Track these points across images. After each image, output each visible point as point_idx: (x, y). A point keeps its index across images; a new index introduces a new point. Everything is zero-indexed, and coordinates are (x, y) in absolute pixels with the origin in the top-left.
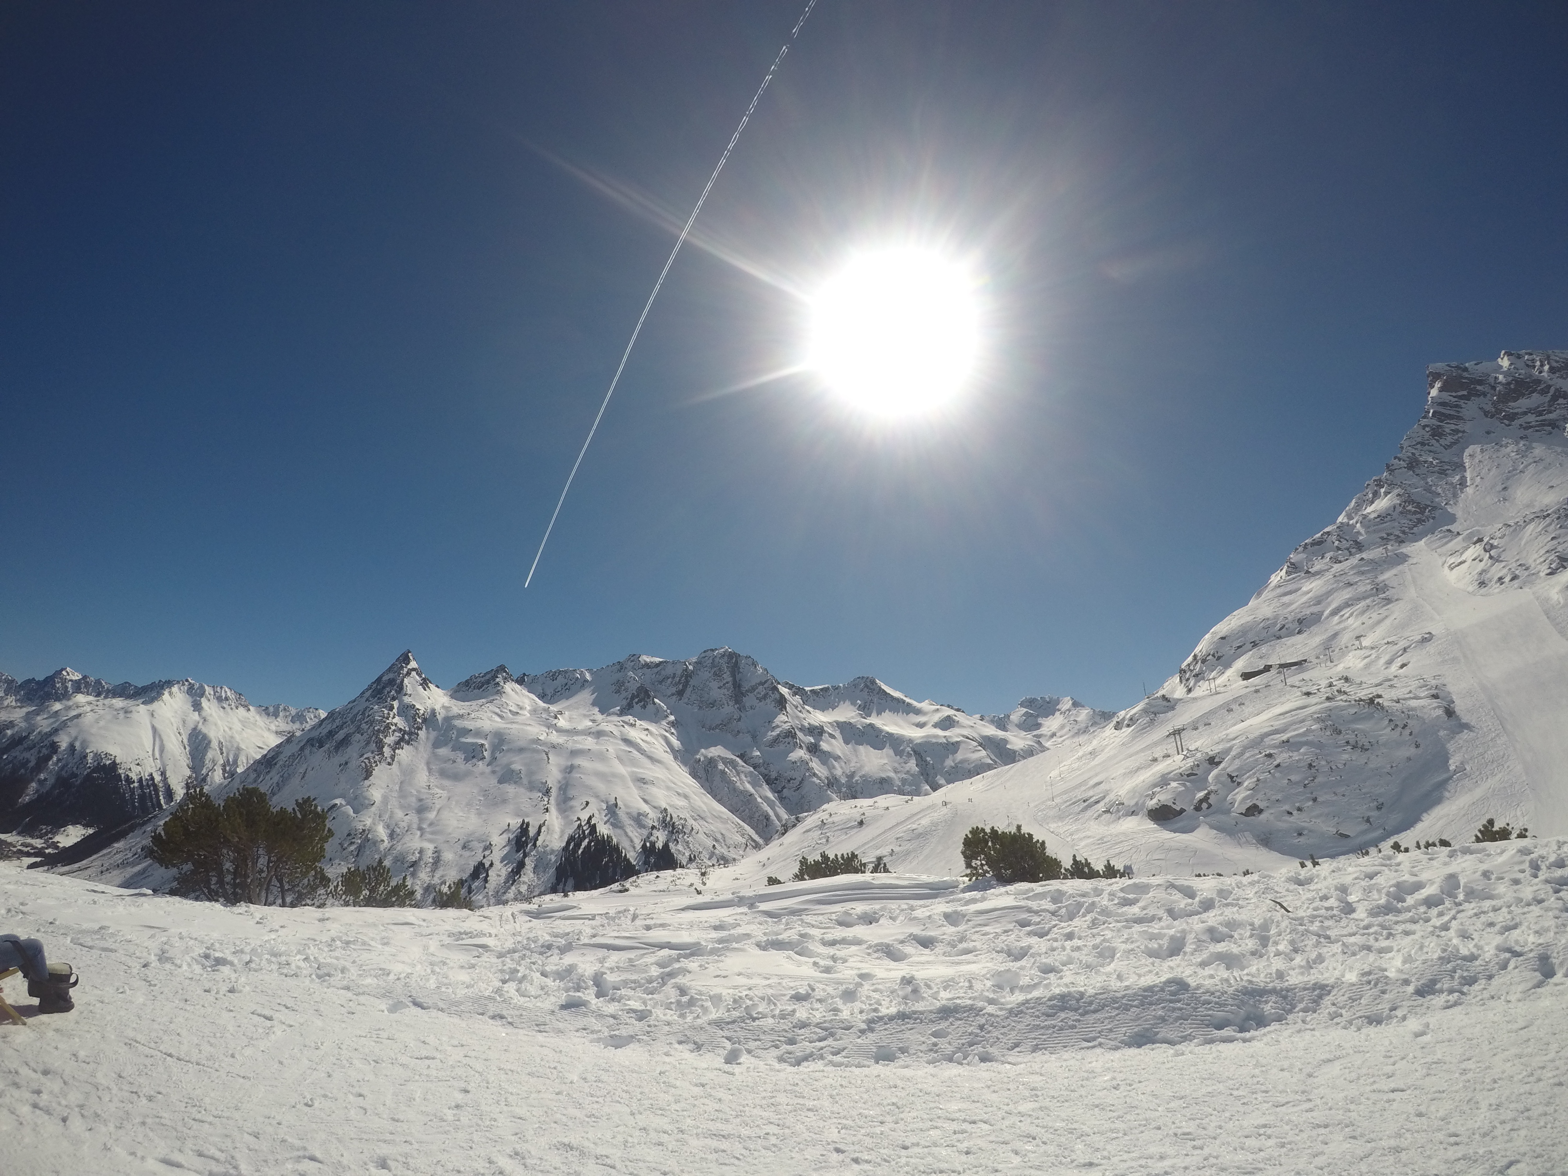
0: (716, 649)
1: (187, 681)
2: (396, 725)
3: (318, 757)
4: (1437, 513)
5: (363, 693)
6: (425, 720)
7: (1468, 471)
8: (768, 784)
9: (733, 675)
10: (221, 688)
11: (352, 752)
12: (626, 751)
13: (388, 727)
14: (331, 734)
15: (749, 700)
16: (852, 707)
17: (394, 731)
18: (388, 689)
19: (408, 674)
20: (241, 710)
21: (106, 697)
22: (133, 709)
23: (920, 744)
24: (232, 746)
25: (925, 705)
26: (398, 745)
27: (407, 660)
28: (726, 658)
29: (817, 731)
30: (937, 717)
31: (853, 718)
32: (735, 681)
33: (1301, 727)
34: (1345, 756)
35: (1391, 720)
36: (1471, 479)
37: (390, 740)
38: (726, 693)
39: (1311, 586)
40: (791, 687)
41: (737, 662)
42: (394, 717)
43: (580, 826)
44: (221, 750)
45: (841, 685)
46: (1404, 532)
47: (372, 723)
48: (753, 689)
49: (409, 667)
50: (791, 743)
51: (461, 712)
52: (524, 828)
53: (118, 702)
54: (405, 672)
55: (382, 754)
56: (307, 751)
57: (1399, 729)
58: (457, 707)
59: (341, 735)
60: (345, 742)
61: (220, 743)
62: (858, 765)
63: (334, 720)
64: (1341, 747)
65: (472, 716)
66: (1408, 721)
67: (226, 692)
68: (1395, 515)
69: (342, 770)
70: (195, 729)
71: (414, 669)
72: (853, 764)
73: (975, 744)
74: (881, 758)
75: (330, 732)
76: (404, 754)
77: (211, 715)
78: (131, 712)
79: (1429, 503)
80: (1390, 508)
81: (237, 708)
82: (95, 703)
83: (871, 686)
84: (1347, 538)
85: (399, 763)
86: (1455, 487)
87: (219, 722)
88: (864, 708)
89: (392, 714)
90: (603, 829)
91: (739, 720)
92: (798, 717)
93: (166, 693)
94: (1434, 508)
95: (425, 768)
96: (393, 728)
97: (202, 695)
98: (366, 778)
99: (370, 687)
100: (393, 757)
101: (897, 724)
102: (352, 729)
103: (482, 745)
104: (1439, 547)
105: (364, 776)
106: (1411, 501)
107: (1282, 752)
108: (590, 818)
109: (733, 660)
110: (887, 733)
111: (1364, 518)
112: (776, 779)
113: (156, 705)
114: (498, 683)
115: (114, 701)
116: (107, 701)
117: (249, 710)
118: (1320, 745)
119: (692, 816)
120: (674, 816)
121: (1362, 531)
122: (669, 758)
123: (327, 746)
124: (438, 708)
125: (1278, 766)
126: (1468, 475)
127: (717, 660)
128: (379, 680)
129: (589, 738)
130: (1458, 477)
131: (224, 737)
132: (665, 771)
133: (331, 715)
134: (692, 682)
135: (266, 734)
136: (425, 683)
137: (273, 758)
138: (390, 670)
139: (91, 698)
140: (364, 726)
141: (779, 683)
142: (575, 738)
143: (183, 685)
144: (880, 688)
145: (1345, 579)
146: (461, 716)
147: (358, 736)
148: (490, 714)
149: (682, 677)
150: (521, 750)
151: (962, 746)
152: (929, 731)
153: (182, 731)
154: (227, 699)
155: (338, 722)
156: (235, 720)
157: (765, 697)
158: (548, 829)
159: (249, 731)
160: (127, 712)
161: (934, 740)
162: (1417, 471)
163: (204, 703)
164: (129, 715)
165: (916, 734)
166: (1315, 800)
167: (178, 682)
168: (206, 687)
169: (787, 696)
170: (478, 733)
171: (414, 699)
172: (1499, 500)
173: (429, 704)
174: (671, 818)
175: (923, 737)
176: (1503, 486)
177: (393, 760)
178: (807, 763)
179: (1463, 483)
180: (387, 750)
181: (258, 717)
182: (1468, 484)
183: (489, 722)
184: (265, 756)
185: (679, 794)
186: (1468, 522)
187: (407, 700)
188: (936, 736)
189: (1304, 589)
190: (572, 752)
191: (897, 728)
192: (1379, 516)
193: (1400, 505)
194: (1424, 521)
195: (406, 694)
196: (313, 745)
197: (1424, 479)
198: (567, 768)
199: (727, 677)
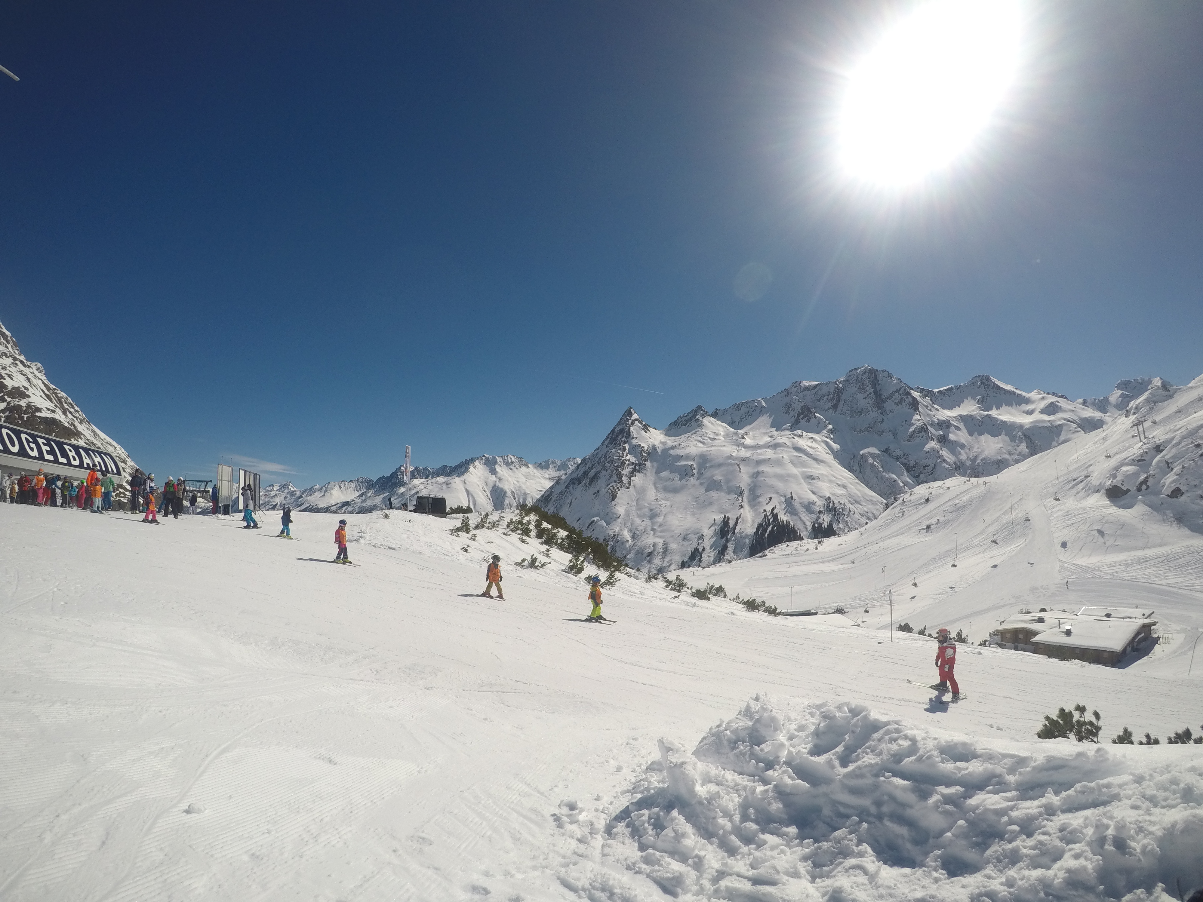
0: (859, 368)
1: (484, 456)
2: (629, 460)
3: (578, 491)
5: (604, 442)
6: (649, 454)
8: (908, 471)
9: (874, 387)
10: (507, 456)
11: (601, 484)
12: (796, 456)
13: (623, 462)
14: (585, 474)
15: (889, 405)
16: (972, 402)
17: (628, 465)
18: (620, 437)
19: (633, 423)
20: (524, 469)
21: (432, 478)
22: (452, 481)
23: (1029, 429)
24: (521, 493)
25: (1034, 395)
26: (632, 474)
27: (630, 414)
28: (867, 374)
29: (945, 425)
30: (1043, 405)
31: (973, 411)
32: (876, 393)
37: (626, 471)
38: (870, 402)
40: (922, 391)
41: (876, 376)
42: (627, 455)
43: (766, 516)
44: (514, 496)
45: (962, 384)
47: (612, 462)
48: (891, 396)
49: (632, 418)
50: (925, 437)
51: (674, 444)
52: (726, 521)
53: (441, 479)
54: (630, 423)
55: (622, 482)
56: (571, 488)
58: (671, 441)
59: (592, 473)
60: (595, 478)
61: (513, 492)
62: (980, 450)
63: (586, 464)
65: (682, 446)
67: (511, 458)
69: (596, 497)
70: (494, 486)
71: (636, 420)
72: (975, 450)
73: (1074, 425)
74: (998, 443)
75: (585, 472)
76: (637, 479)
77: (504, 475)
78: (450, 483)
81: (520, 467)
82: (426, 483)
83: (986, 383)
85: (634, 486)
87: (510, 479)
88: (982, 402)
89: (625, 453)
90: (783, 517)
91: (882, 422)
92: (928, 415)
93: (471, 467)
95: (653, 487)
96: (627, 463)
97: (495, 462)
98: (613, 500)
99: (608, 437)
100: (629, 483)
101: (1010, 414)
102: (599, 468)
103: (692, 465)
105: (611, 498)
108: (773, 509)
109: (873, 374)
110: (1002, 421)
112: (914, 467)
113: (465, 477)
114: (698, 419)
115: (438, 479)
116: (434, 480)
117: (529, 467)
119: (850, 501)
120: (836, 502)
122: (830, 458)
123: (584, 482)
124: (657, 444)
127: (860, 377)
128: (613, 431)
129: (769, 450)
131: (515, 488)
132: (828, 468)
133: (584, 461)
134: (843, 397)
135: (543, 481)
136: (645, 428)
137: (548, 496)
138: (619, 423)
139: (423, 480)
140: (607, 465)
141: (912, 389)
142: (759, 451)
143: (482, 459)
144: (994, 383)
146: (673, 447)
147: (604, 472)
148: (695, 443)
149: (834, 393)
150: (720, 465)
151: (1064, 428)
152: (1037, 416)
153: (486, 489)
154: (512, 463)
155: (589, 465)
156: (521, 475)
157: (901, 401)
158: (743, 520)
159: (531, 481)
160: (447, 484)
161: (1040, 425)
163: (498, 468)
164: (449, 486)
165: (1026, 420)
167: (478, 458)
168: (497, 458)
169: (919, 399)
170: (688, 457)
171: (639, 440)
173: (650, 442)
174: (834, 504)
175: (1031, 423)
177: (630, 485)
178: (938, 452)
180: (625, 479)
181: (535, 471)
183: (694, 448)
184: (543, 496)
185: (839, 485)
187: (634, 442)
188: (1043, 421)
190: (757, 462)
191: (1010, 417)
195: (633, 438)
196: (574, 483)
198: (754, 474)
199: (869, 389)
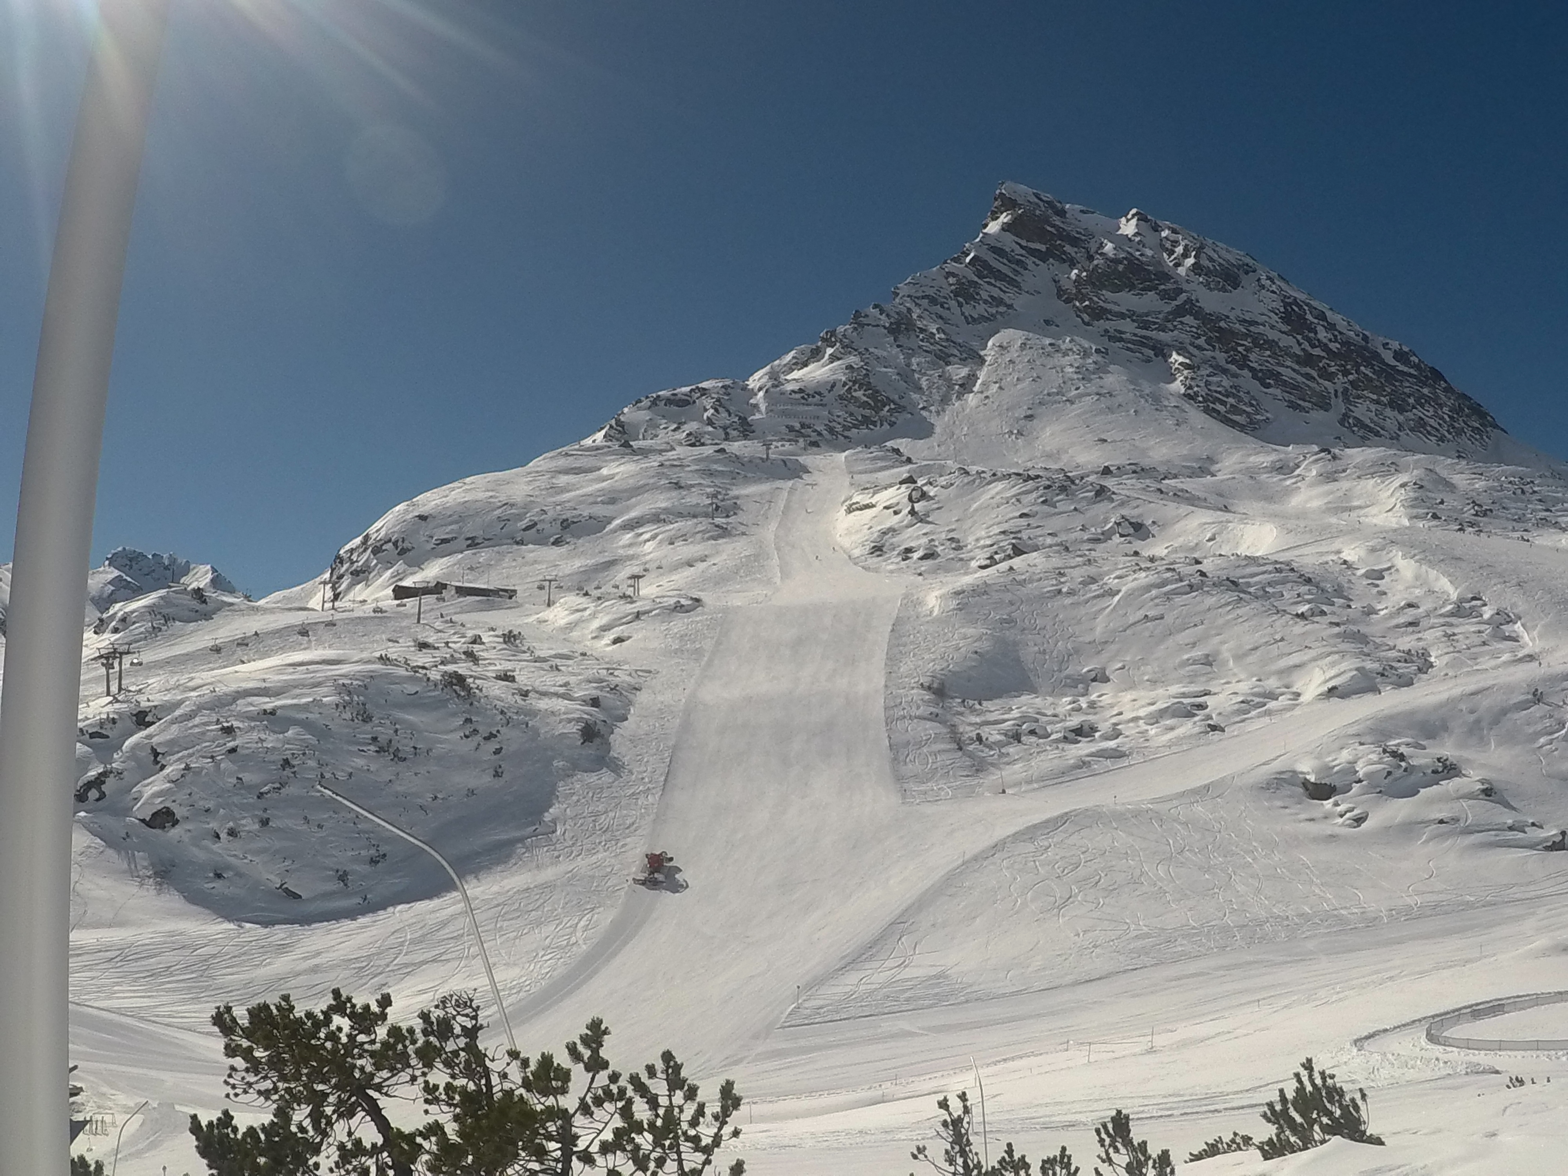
4: (902, 418)
7: (985, 369)
33: (309, 695)
34: (360, 762)
35: (468, 721)
36: (983, 384)
39: (617, 470)
46: (831, 430)
57: (478, 738)
64: (360, 744)
66: (503, 730)
68: (829, 397)
79: (896, 397)
80: (827, 382)
84: (732, 409)
86: (950, 387)
94: (900, 409)
104: (865, 472)
106: (864, 384)
107: (253, 728)
111: (774, 386)
118: (322, 732)
121: (763, 407)
125: (233, 750)
126: (982, 375)
130: (964, 372)
145: (674, 476)
162: (902, 340)
166: (265, 823)
172: (1011, 432)
176: (1029, 412)
179: (967, 385)
182: (976, 389)
186: (943, 448)
189: (605, 471)
192: (801, 391)
193: (845, 384)
194: (874, 423)
197: (908, 357)
